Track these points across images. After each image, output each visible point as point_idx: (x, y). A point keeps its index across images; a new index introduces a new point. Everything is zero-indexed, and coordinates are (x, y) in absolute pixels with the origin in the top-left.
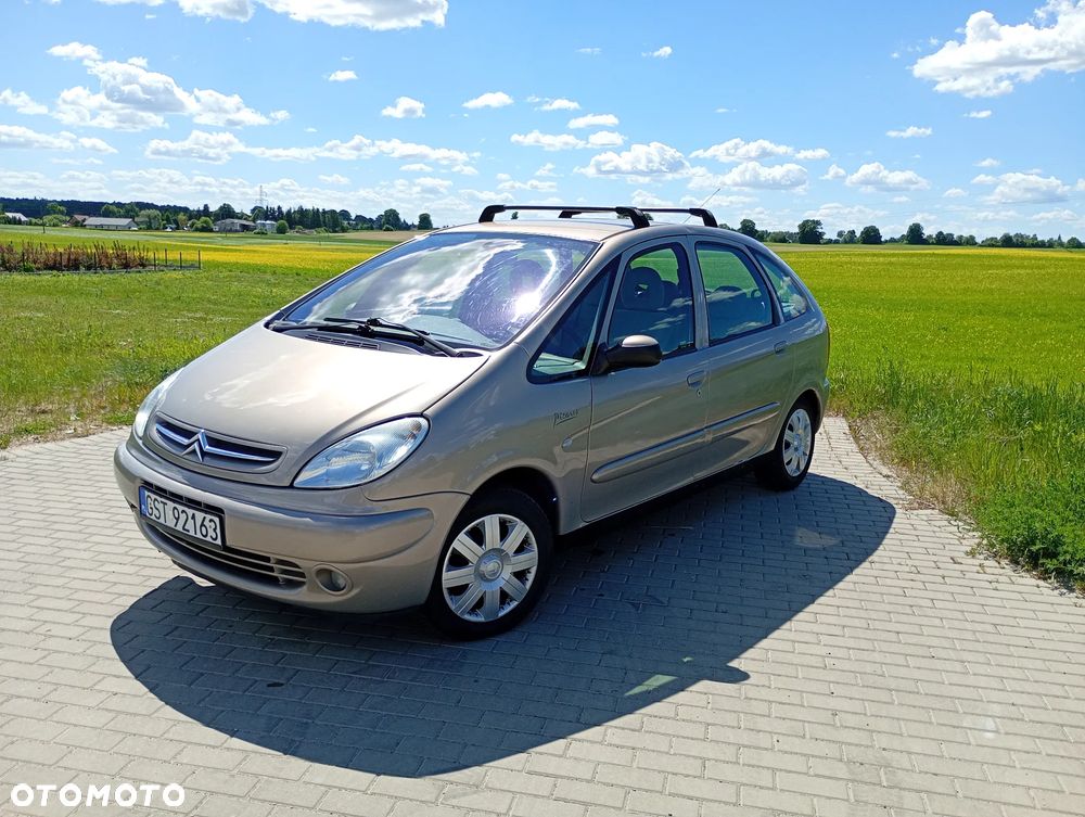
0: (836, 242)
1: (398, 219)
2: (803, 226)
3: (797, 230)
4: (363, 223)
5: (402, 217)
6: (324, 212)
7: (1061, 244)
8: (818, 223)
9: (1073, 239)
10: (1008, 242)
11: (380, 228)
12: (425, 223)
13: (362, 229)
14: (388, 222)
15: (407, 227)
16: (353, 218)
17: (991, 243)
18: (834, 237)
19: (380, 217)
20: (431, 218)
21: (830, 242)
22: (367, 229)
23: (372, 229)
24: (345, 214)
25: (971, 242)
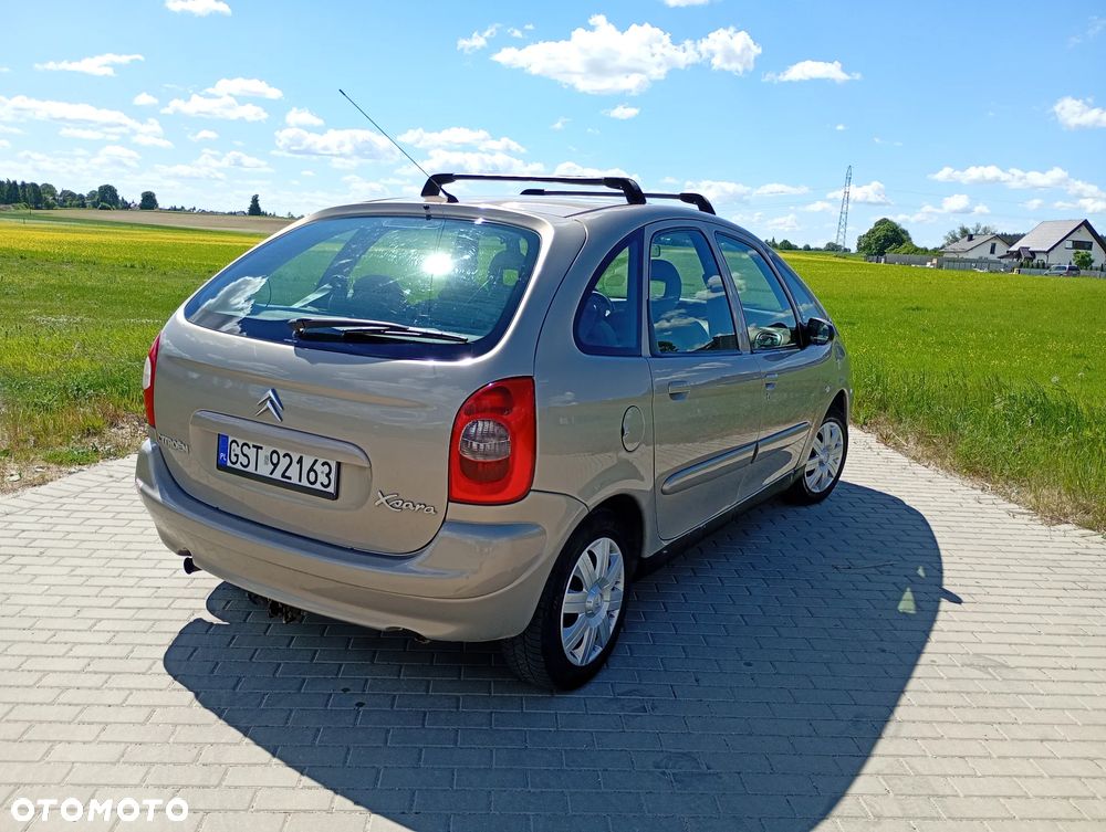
1: (117, 197)
4: (71, 200)
5: (121, 194)
6: (23, 184)
11: (95, 206)
12: (149, 201)
13: (71, 206)
14: (103, 199)
15: (126, 206)
16: (59, 192)
19: (92, 194)
20: (157, 198)
22: (78, 206)
23: (84, 206)
24: (49, 188)
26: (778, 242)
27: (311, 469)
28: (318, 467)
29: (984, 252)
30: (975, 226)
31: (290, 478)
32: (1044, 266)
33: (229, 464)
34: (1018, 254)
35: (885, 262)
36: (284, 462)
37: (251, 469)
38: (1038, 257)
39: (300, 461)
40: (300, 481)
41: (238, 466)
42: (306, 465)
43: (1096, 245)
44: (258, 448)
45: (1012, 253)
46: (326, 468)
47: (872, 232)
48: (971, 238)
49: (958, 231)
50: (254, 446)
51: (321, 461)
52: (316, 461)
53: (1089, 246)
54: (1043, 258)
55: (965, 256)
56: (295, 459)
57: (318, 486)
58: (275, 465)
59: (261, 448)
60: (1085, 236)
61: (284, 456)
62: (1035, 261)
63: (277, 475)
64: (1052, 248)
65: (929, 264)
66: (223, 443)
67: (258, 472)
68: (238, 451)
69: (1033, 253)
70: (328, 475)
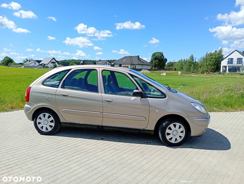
29: (33, 64)
30: (29, 58)
32: (47, 67)
34: (42, 65)
35: (11, 67)
38: (46, 65)
43: (56, 63)
45: (40, 64)
47: (4, 60)
48: (30, 61)
49: (25, 59)
53: (55, 63)
54: (47, 65)
55: (29, 65)
60: (54, 61)
62: (45, 66)
64: (48, 63)
65: (22, 67)
69: (45, 64)
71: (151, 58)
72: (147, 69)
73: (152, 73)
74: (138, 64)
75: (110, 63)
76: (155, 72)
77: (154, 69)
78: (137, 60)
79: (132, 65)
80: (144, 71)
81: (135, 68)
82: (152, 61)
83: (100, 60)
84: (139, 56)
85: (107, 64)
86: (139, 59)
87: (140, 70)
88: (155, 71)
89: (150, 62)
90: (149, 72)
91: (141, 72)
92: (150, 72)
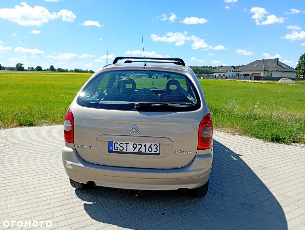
0: (28, 70)
2: (18, 65)
3: (15, 67)
7: (88, 72)
8: (22, 64)
9: (91, 70)
10: (76, 71)
17: (72, 71)
18: (27, 69)
21: (26, 70)
25: (67, 71)
26: (89, 70)
27: (150, 147)
28: (152, 146)
31: (141, 151)
33: (114, 150)
36: (139, 147)
37: (125, 150)
39: (145, 145)
40: (145, 151)
41: (119, 150)
42: (148, 147)
44: (127, 144)
46: (156, 146)
50: (125, 143)
51: (153, 144)
52: (152, 145)
56: (143, 145)
57: (153, 152)
58: (135, 148)
59: (129, 144)
61: (139, 145)
63: (136, 151)
66: (111, 144)
67: (128, 151)
68: (118, 146)
70: (156, 148)
71: (298, 62)
72: (288, 78)
73: (297, 83)
74: (276, 71)
75: (235, 69)
76: (302, 83)
77: (303, 77)
78: (275, 64)
79: (266, 72)
80: (283, 80)
81: (271, 76)
82: (299, 67)
83: (222, 66)
84: (278, 59)
85: (230, 71)
86: (277, 64)
87: (278, 79)
88: (301, 81)
89: (296, 68)
90: (291, 81)
91: (280, 81)
92: (294, 82)
